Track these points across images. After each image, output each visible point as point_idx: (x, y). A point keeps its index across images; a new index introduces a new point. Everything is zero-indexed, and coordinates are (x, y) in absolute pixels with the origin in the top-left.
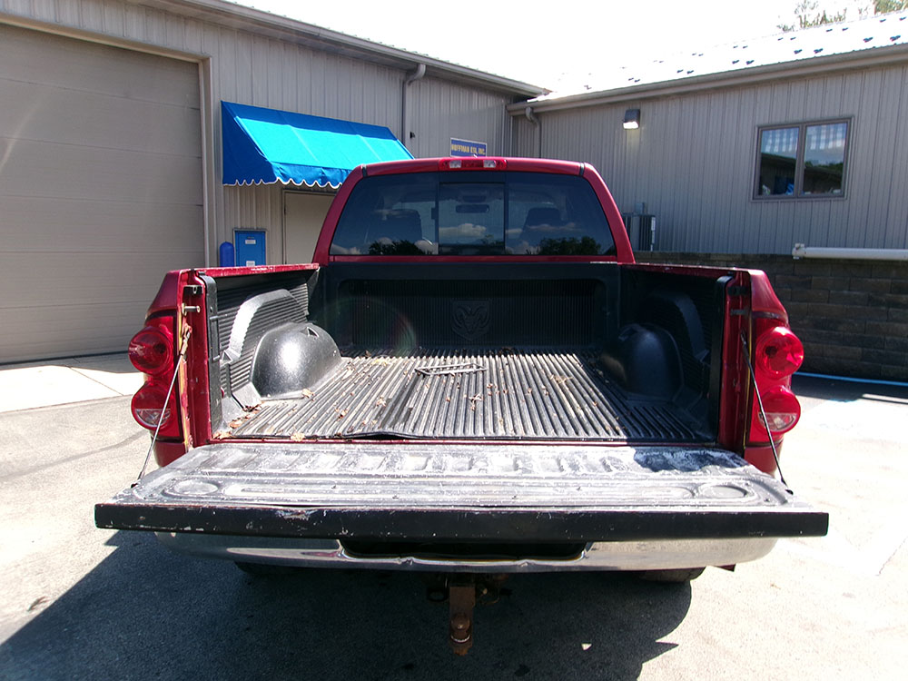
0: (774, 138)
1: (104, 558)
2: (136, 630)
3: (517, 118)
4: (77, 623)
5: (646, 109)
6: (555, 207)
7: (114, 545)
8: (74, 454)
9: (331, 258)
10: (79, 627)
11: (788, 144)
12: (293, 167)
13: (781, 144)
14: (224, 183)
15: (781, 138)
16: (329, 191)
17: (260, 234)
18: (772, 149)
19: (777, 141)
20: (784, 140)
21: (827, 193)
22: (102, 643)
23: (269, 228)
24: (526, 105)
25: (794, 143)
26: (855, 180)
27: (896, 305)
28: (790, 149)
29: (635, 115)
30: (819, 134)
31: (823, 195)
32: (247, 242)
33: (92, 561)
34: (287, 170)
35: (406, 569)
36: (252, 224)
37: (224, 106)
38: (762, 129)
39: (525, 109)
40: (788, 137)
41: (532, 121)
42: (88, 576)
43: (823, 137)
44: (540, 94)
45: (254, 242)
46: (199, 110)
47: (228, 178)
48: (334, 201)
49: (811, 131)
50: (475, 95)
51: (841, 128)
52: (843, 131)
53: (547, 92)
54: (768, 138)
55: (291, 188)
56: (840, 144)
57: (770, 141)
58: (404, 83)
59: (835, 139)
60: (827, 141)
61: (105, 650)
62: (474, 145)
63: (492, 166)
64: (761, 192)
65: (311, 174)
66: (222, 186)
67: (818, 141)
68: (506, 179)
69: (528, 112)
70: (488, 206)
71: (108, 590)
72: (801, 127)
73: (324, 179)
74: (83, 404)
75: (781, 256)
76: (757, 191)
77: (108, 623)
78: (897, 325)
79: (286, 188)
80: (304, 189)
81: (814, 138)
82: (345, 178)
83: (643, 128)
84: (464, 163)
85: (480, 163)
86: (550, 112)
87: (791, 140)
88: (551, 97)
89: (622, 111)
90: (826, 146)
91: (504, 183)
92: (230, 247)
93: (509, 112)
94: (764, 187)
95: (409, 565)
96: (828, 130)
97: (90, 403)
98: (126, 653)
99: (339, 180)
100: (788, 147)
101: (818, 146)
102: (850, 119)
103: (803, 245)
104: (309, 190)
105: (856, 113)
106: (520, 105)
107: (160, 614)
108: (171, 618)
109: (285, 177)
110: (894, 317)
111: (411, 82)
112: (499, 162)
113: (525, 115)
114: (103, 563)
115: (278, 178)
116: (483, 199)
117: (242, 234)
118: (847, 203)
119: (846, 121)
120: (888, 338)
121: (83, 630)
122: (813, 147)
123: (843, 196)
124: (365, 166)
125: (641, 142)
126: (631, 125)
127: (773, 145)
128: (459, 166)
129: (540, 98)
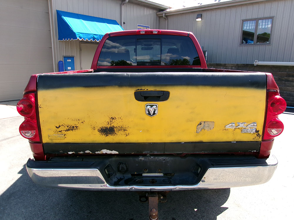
0: (247, 24)
1: (18, 178)
2: (29, 208)
3: (160, 17)
4: (6, 206)
5: (204, 14)
6: (176, 48)
7: (21, 174)
8: (7, 137)
9: (98, 67)
10: (7, 207)
11: (252, 26)
12: (83, 34)
13: (250, 26)
14: (59, 40)
15: (250, 24)
16: (96, 43)
17: (72, 58)
18: (246, 28)
19: (248, 25)
20: (251, 25)
21: (264, 43)
22: (16, 214)
23: (76, 56)
24: (163, 13)
25: (254, 25)
26: (274, 39)
27: (288, 81)
28: (253, 28)
29: (200, 16)
30: (262, 23)
31: (263, 43)
32: (68, 61)
33: (13, 179)
34: (81, 35)
35: (131, 190)
36: (70, 54)
37: (58, 12)
38: (244, 21)
39: (163, 14)
40: (252, 24)
41: (165, 18)
42: (12, 186)
43: (264, 24)
44: (168, 9)
45: (70, 61)
46: (48, 13)
47: (60, 38)
48: (98, 46)
49: (260, 21)
50: (146, 9)
51: (270, 20)
52: (271, 22)
53: (170, 8)
54: (245, 24)
55: (82, 42)
56: (270, 26)
57: (246, 25)
58: (121, 4)
59: (268, 24)
60: (265, 25)
61: (17, 217)
62: (145, 27)
63: (156, 33)
64: (242, 43)
65: (90, 37)
66: (58, 41)
67: (262, 25)
68: (162, 37)
69: (164, 15)
70: (153, 48)
71: (19, 191)
72: (257, 20)
73: (94, 38)
74: (11, 118)
75: (249, 64)
76: (241, 42)
77: (18, 205)
78: (288, 87)
79: (81, 41)
80: (87, 42)
81: (261, 24)
82: (101, 38)
83: (203, 21)
84: (146, 32)
85: (152, 32)
86: (171, 15)
87: (253, 24)
88: (172, 10)
89: (196, 15)
90: (264, 27)
91: (160, 39)
92: (62, 62)
93: (157, 15)
94: (243, 41)
95: (132, 189)
96: (266, 21)
97: (14, 118)
98: (25, 217)
99: (99, 39)
100: (252, 27)
101: (262, 26)
102: (273, 17)
103: (257, 61)
104: (89, 42)
105: (275, 15)
106: (161, 13)
107: (38, 201)
108: (42, 202)
109: (80, 37)
110: (287, 85)
111: (123, 4)
112: (158, 31)
113: (163, 16)
114: (18, 180)
115: (78, 38)
116: (151, 45)
117: (66, 58)
118: (271, 46)
119: (272, 18)
120: (285, 92)
121: (9, 208)
122: (260, 27)
123: (270, 44)
124: (109, 33)
125: (202, 26)
126: (199, 20)
127: (247, 26)
128: (144, 33)
129: (168, 10)
